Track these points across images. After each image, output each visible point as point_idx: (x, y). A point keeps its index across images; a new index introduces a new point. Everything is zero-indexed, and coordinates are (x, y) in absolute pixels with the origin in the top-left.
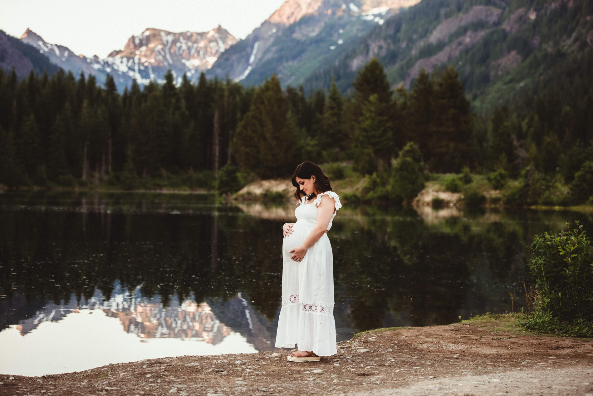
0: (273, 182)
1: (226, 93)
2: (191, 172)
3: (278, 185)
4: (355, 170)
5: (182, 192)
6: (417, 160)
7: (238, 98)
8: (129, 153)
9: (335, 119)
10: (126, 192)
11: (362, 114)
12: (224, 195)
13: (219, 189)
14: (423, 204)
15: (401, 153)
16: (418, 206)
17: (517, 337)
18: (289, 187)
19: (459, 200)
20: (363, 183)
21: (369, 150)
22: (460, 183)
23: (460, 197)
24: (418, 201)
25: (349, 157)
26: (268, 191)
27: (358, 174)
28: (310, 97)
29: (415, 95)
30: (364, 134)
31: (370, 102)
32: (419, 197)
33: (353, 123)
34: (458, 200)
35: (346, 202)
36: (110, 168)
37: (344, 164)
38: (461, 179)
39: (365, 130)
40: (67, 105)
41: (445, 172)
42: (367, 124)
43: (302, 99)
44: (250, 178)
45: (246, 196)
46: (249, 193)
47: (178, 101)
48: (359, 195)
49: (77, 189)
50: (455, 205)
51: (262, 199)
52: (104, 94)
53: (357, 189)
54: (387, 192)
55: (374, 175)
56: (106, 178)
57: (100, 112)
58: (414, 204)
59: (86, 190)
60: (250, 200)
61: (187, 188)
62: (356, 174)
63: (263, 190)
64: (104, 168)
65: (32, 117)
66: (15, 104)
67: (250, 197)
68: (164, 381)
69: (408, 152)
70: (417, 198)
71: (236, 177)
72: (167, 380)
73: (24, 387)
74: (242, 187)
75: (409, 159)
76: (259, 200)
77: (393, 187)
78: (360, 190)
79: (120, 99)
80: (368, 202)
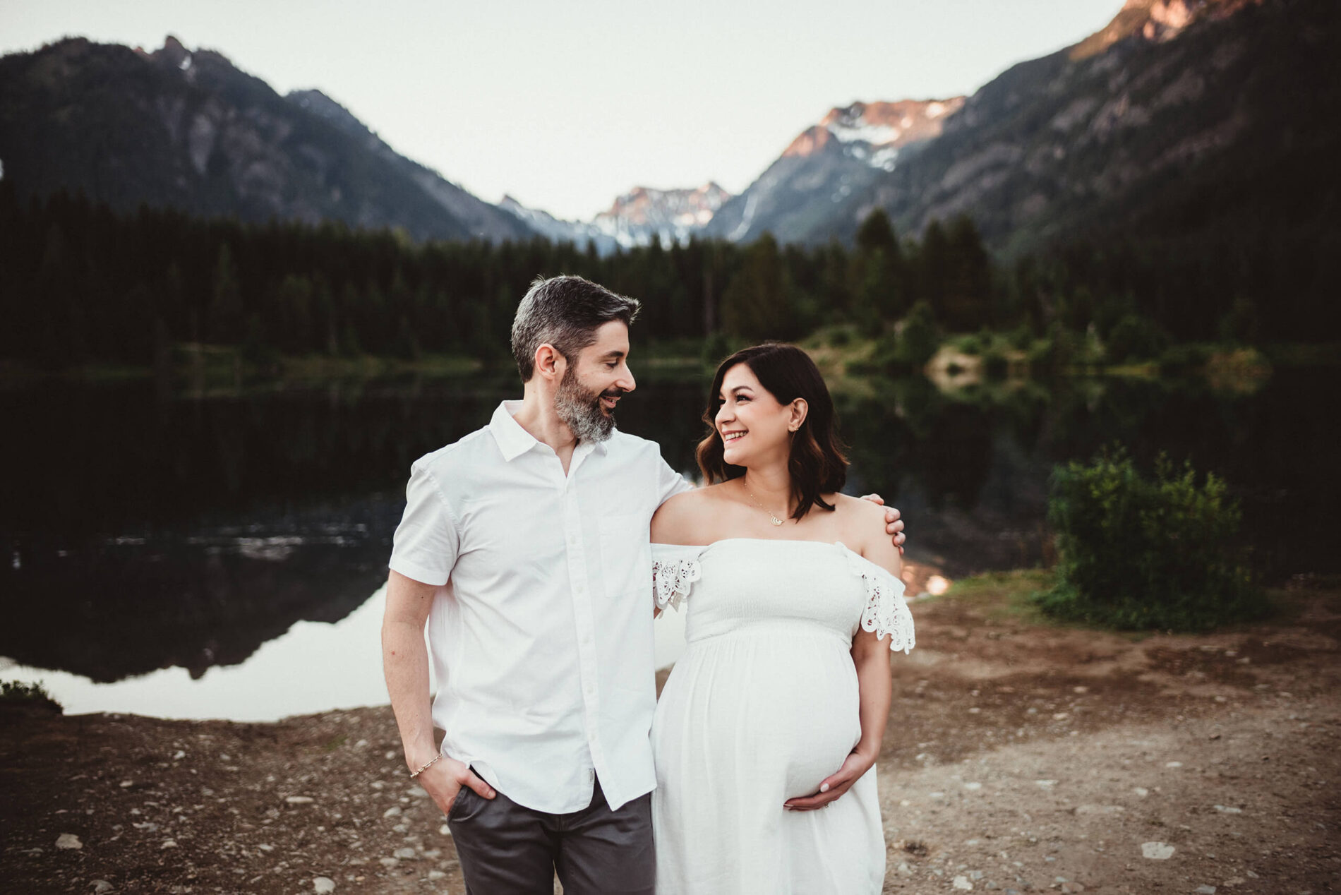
6: (929, 321)
14: (937, 370)
16: (931, 373)
19: (978, 364)
20: (869, 348)
21: (876, 312)
22: (979, 345)
23: (979, 361)
24: (931, 367)
25: (853, 320)
27: (863, 338)
30: (868, 291)
31: (874, 258)
32: (932, 362)
35: (850, 370)
37: (847, 328)
38: (980, 340)
39: (870, 287)
42: (872, 280)
47: (666, 265)
48: (864, 361)
50: (972, 370)
52: (584, 258)
54: (895, 358)
55: (880, 340)
62: (860, 339)
66: (488, 274)
69: (918, 312)
75: (920, 320)
77: (901, 353)
78: (865, 356)
79: (602, 263)
80: (875, 370)
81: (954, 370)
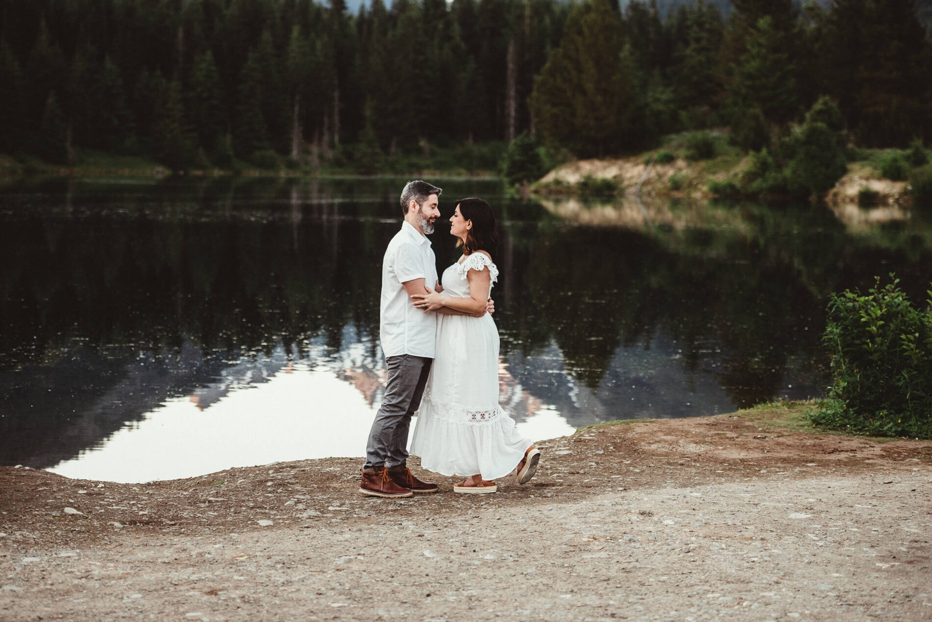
0: (598, 164)
1: (528, 12)
2: (470, 144)
3: (605, 168)
4: (733, 142)
5: (456, 178)
6: (834, 127)
7: (547, 20)
8: (368, 113)
9: (702, 58)
10: (363, 178)
11: (744, 50)
12: (517, 185)
13: (509, 174)
14: (844, 201)
15: (808, 115)
16: (835, 204)
17: (789, 435)
18: (623, 172)
19: (905, 193)
20: (745, 165)
21: (757, 110)
22: (904, 164)
23: (905, 189)
24: (836, 195)
25: (723, 122)
26: (589, 178)
27: (737, 149)
28: (669, 17)
29: (835, 18)
30: (748, 83)
31: (758, 30)
32: (837, 188)
33: (732, 65)
34: (902, 193)
35: (716, 196)
36: (336, 138)
37: (715, 133)
38: (907, 158)
39: (750, 76)
40: (266, 35)
41: (883, 146)
42: (754, 65)
43: (656, 20)
44: (560, 158)
45: (553, 187)
46: (558, 182)
47: (448, 25)
48: (738, 184)
49: (284, 174)
50: (897, 201)
51: (580, 192)
52: (325, 16)
53: (736, 175)
54: (785, 179)
55: (764, 152)
56: (330, 154)
57: (319, 45)
58: (829, 199)
59: (298, 174)
60: (560, 192)
61: (463, 171)
62: (733, 150)
63: (582, 176)
64: (326, 138)
65: (209, 56)
66: (181, 34)
67: (559, 188)
68: (286, 490)
69: (819, 112)
70: (835, 190)
71: (537, 155)
72: (290, 489)
73: (110, 497)
74: (547, 172)
75: (820, 125)
76: (574, 193)
77: (794, 172)
78: (740, 176)
79: (352, 23)
80: (753, 197)
81: (868, 200)
